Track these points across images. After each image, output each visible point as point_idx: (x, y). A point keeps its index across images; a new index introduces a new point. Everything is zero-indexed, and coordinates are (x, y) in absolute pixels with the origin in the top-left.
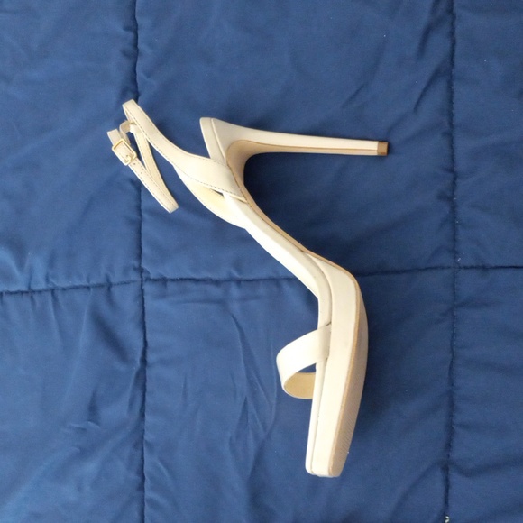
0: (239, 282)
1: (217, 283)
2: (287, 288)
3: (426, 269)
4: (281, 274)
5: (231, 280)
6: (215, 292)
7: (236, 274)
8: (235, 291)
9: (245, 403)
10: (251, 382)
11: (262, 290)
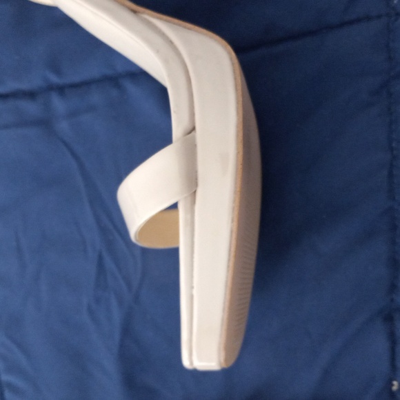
0: (61, 90)
1: (31, 95)
2: (131, 88)
3: (342, 25)
4: (120, 68)
5: (51, 88)
6: (31, 108)
7: (54, 79)
8: (59, 104)
9: (100, 258)
10: (103, 230)
11: (96, 97)
